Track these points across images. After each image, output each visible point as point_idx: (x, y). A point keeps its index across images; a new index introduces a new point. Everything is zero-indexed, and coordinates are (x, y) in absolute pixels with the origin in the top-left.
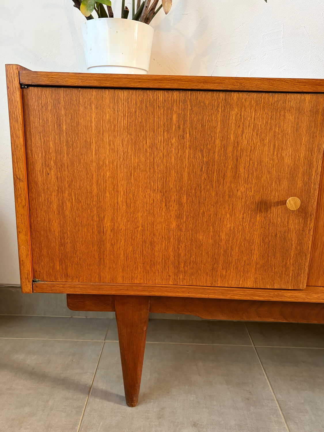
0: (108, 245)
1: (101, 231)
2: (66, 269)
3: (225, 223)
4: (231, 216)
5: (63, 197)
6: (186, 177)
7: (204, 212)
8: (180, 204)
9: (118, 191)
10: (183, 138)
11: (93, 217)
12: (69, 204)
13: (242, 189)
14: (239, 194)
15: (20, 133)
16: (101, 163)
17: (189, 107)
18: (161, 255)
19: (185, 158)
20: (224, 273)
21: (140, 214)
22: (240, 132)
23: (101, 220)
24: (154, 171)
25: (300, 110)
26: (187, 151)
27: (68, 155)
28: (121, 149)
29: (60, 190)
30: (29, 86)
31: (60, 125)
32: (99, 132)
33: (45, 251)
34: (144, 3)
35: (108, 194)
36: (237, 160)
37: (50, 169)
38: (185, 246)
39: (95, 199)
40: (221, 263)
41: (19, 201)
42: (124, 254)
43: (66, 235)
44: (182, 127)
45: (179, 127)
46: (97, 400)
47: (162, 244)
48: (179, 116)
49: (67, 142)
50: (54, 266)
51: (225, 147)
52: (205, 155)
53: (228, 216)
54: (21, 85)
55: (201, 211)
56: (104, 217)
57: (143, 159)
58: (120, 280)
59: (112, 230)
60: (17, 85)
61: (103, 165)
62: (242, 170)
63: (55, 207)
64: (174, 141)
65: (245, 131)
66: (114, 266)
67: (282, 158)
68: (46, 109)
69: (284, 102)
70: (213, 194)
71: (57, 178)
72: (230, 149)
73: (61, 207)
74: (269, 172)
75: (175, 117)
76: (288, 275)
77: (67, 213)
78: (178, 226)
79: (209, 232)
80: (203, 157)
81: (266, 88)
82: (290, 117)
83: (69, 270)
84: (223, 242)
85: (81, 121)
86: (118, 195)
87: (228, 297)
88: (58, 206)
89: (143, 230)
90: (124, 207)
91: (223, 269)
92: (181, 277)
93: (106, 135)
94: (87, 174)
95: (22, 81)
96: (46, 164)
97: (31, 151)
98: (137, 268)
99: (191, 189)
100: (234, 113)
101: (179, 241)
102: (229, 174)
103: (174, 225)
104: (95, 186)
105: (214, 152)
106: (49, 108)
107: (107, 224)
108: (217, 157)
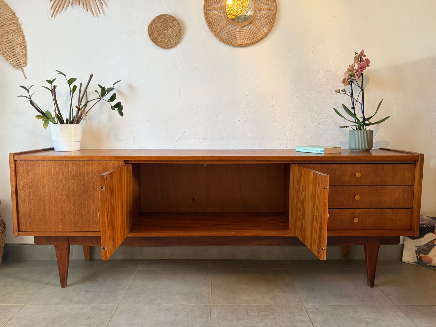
0: (48, 216)
1: (45, 211)
2: (32, 226)
3: (92, 207)
5: (30, 198)
6: (76, 190)
7: (83, 203)
8: (74, 200)
9: (50, 196)
10: (73, 176)
11: (42, 205)
12: (32, 202)
13: (96, 194)
14: (95, 195)
15: (14, 176)
16: (44, 186)
17: (74, 166)
18: (68, 220)
19: (74, 183)
20: (93, 226)
21: (59, 204)
22: (93, 174)
23: (45, 206)
24: (64, 188)
26: (75, 181)
27: (32, 183)
28: (51, 180)
29: (29, 196)
30: (17, 160)
31: (29, 173)
32: (43, 175)
33: (23, 220)
34: (75, 116)
35: (47, 197)
36: (93, 183)
37: (25, 188)
38: (77, 216)
39: (42, 199)
40: (92, 222)
41: (13, 200)
42: (54, 220)
43: (31, 213)
44: (72, 172)
45: (71, 172)
46: (50, 286)
47: (68, 216)
48: (71, 168)
49: (31, 179)
50: (27, 224)
52: (82, 182)
53: (92, 204)
54: (14, 160)
55: (82, 202)
56: (46, 206)
57: (59, 184)
58: (53, 230)
59: (49, 210)
60: (13, 160)
61: (45, 187)
62: (95, 187)
63: (27, 202)
64: (70, 177)
65: (95, 173)
66: (51, 225)
68: (24, 167)
69: (108, 163)
70: (86, 196)
71: (28, 191)
72: (90, 180)
73: (30, 202)
75: (70, 169)
77: (32, 205)
78: (74, 208)
79: (86, 210)
80: (81, 182)
81: (100, 159)
83: (33, 226)
84: (92, 214)
85: (36, 171)
86: (51, 197)
87: (95, 236)
88: (29, 202)
89: (61, 210)
90: (53, 201)
91: (92, 224)
92: (77, 228)
93: (45, 176)
94: (39, 190)
95: (14, 159)
96: (24, 187)
97: (18, 182)
98: (59, 225)
99: (78, 194)
100: (90, 167)
101: (75, 214)
102: (91, 189)
103: (72, 208)
104: (42, 194)
105: (85, 181)
106: (25, 167)
107: (47, 208)
108: (86, 183)
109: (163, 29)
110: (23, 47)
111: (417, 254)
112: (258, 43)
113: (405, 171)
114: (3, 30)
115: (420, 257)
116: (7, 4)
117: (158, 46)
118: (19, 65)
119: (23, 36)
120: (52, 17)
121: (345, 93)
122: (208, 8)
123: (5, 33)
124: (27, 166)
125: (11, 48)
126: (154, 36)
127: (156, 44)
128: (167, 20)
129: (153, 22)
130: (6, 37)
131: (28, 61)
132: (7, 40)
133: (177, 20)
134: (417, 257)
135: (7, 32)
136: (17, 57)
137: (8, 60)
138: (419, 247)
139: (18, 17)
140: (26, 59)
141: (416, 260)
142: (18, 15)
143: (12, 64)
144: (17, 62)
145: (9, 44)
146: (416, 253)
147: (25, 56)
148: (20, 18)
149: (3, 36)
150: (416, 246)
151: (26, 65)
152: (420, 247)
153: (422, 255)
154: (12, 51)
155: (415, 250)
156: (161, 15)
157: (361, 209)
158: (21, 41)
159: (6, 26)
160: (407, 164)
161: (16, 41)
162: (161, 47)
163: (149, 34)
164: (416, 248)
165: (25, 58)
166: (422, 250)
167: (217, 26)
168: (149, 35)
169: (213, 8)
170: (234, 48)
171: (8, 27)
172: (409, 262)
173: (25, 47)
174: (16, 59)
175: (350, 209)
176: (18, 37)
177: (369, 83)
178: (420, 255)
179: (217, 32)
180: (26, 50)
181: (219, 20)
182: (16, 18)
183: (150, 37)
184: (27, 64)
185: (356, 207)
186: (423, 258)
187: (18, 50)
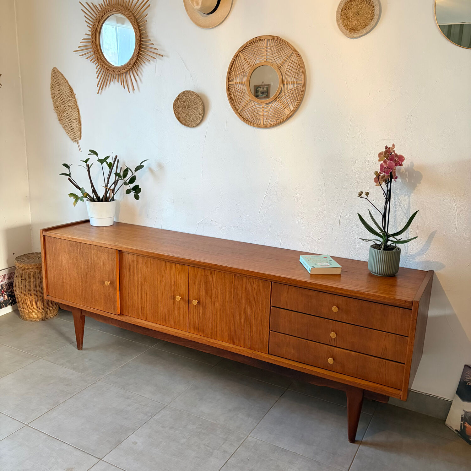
0: (65, 288)
1: (63, 283)
3: (94, 286)
4: (95, 284)
5: (54, 270)
8: (82, 278)
9: (66, 270)
10: (81, 257)
11: (61, 277)
14: (96, 277)
15: (43, 249)
18: (78, 294)
19: (82, 263)
20: (95, 304)
21: (72, 279)
22: (94, 257)
23: (63, 279)
24: (75, 266)
25: (109, 253)
26: (82, 261)
27: (55, 257)
28: (66, 257)
29: (53, 268)
30: (45, 236)
31: (53, 248)
32: (61, 251)
33: (50, 286)
35: (64, 271)
36: (95, 266)
37: (51, 260)
38: (84, 292)
39: (61, 272)
40: (94, 300)
42: (69, 291)
43: (55, 282)
47: (78, 290)
49: (54, 253)
51: (91, 261)
54: (43, 235)
55: (87, 281)
57: (72, 261)
59: (66, 283)
61: (63, 262)
62: (96, 270)
63: (52, 272)
64: (79, 257)
65: (96, 257)
66: (67, 295)
67: (106, 268)
70: (90, 276)
71: (52, 263)
72: (93, 262)
73: (54, 272)
74: (103, 272)
75: (78, 250)
76: (112, 308)
77: (55, 275)
79: (90, 289)
80: (86, 263)
81: (98, 244)
82: (107, 255)
84: (94, 293)
85: (57, 247)
86: (66, 272)
87: (96, 313)
89: (73, 284)
90: (68, 276)
91: (94, 302)
92: (84, 303)
94: (59, 263)
97: (47, 254)
99: (84, 273)
100: (92, 251)
101: (82, 290)
102: (93, 270)
103: (81, 284)
104: (61, 267)
105: (89, 262)
107: (65, 281)
108: (89, 264)
109: (188, 106)
110: (78, 122)
111: (462, 421)
112: (283, 124)
113: (398, 317)
114: (64, 105)
115: (465, 427)
116: (67, 81)
117: (183, 124)
118: (75, 139)
119: (78, 112)
120: (98, 93)
121: (366, 198)
122: (230, 83)
123: (66, 108)
124: (51, 242)
125: (70, 122)
126: (180, 113)
127: (181, 122)
128: (190, 96)
129: (177, 99)
130: (67, 112)
131: (82, 135)
132: (67, 115)
133: (199, 97)
134: (461, 424)
135: (67, 107)
136: (74, 132)
137: (68, 133)
138: (467, 412)
139: (75, 93)
140: (81, 133)
141: (459, 429)
142: (75, 92)
143: (70, 137)
144: (74, 136)
145: (68, 119)
146: (462, 419)
147: (79, 131)
148: (76, 94)
149: (65, 112)
150: (464, 410)
151: (80, 139)
152: (467, 414)
153: (467, 425)
154: (71, 126)
155: (462, 416)
156: (184, 91)
157: (340, 349)
158: (76, 117)
159: (66, 101)
160: (401, 308)
161: (73, 116)
162: (185, 125)
163: (174, 111)
164: (463, 413)
165: (79, 132)
166: (469, 418)
167: (239, 103)
168: (175, 113)
169: (235, 82)
170: (258, 129)
171: (68, 103)
172: (451, 427)
173: (80, 122)
174: (73, 133)
175: (327, 346)
176: (74, 113)
177: (421, 181)
178: (465, 423)
179: (239, 111)
180: (80, 125)
181: (241, 96)
182: (74, 94)
183: (175, 114)
184: (82, 138)
185: (334, 345)
186: (466, 429)
187: (75, 124)
